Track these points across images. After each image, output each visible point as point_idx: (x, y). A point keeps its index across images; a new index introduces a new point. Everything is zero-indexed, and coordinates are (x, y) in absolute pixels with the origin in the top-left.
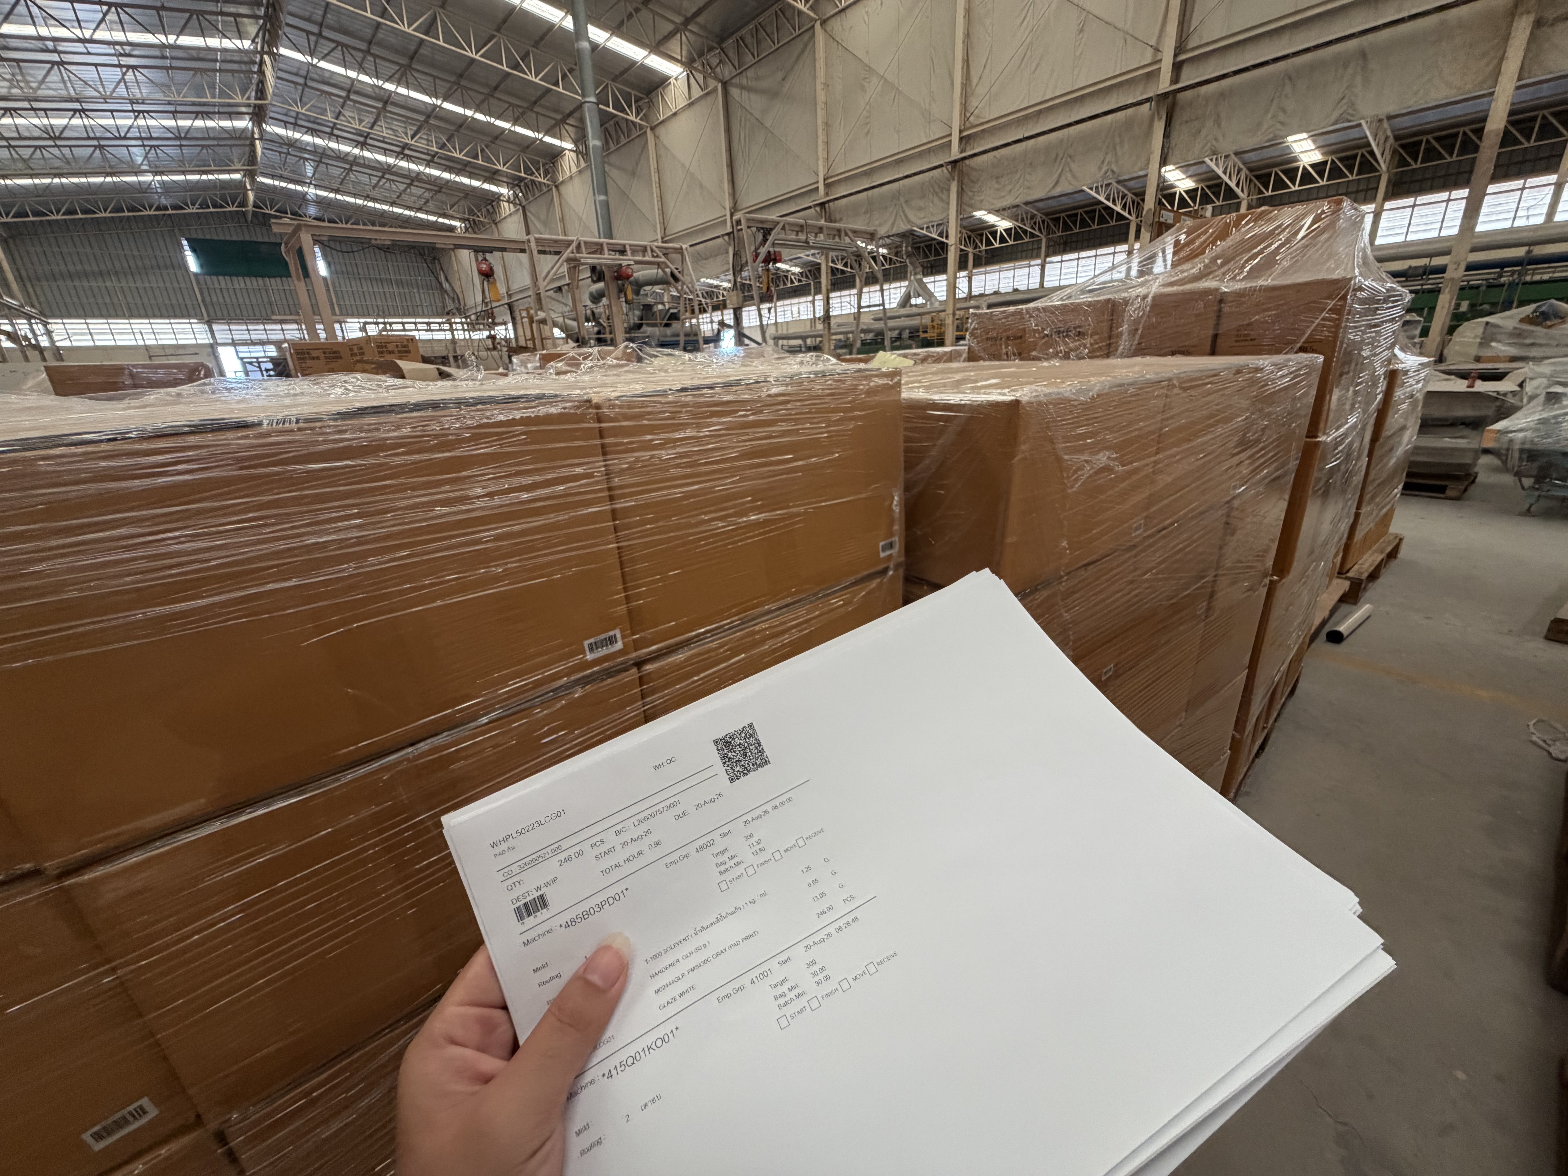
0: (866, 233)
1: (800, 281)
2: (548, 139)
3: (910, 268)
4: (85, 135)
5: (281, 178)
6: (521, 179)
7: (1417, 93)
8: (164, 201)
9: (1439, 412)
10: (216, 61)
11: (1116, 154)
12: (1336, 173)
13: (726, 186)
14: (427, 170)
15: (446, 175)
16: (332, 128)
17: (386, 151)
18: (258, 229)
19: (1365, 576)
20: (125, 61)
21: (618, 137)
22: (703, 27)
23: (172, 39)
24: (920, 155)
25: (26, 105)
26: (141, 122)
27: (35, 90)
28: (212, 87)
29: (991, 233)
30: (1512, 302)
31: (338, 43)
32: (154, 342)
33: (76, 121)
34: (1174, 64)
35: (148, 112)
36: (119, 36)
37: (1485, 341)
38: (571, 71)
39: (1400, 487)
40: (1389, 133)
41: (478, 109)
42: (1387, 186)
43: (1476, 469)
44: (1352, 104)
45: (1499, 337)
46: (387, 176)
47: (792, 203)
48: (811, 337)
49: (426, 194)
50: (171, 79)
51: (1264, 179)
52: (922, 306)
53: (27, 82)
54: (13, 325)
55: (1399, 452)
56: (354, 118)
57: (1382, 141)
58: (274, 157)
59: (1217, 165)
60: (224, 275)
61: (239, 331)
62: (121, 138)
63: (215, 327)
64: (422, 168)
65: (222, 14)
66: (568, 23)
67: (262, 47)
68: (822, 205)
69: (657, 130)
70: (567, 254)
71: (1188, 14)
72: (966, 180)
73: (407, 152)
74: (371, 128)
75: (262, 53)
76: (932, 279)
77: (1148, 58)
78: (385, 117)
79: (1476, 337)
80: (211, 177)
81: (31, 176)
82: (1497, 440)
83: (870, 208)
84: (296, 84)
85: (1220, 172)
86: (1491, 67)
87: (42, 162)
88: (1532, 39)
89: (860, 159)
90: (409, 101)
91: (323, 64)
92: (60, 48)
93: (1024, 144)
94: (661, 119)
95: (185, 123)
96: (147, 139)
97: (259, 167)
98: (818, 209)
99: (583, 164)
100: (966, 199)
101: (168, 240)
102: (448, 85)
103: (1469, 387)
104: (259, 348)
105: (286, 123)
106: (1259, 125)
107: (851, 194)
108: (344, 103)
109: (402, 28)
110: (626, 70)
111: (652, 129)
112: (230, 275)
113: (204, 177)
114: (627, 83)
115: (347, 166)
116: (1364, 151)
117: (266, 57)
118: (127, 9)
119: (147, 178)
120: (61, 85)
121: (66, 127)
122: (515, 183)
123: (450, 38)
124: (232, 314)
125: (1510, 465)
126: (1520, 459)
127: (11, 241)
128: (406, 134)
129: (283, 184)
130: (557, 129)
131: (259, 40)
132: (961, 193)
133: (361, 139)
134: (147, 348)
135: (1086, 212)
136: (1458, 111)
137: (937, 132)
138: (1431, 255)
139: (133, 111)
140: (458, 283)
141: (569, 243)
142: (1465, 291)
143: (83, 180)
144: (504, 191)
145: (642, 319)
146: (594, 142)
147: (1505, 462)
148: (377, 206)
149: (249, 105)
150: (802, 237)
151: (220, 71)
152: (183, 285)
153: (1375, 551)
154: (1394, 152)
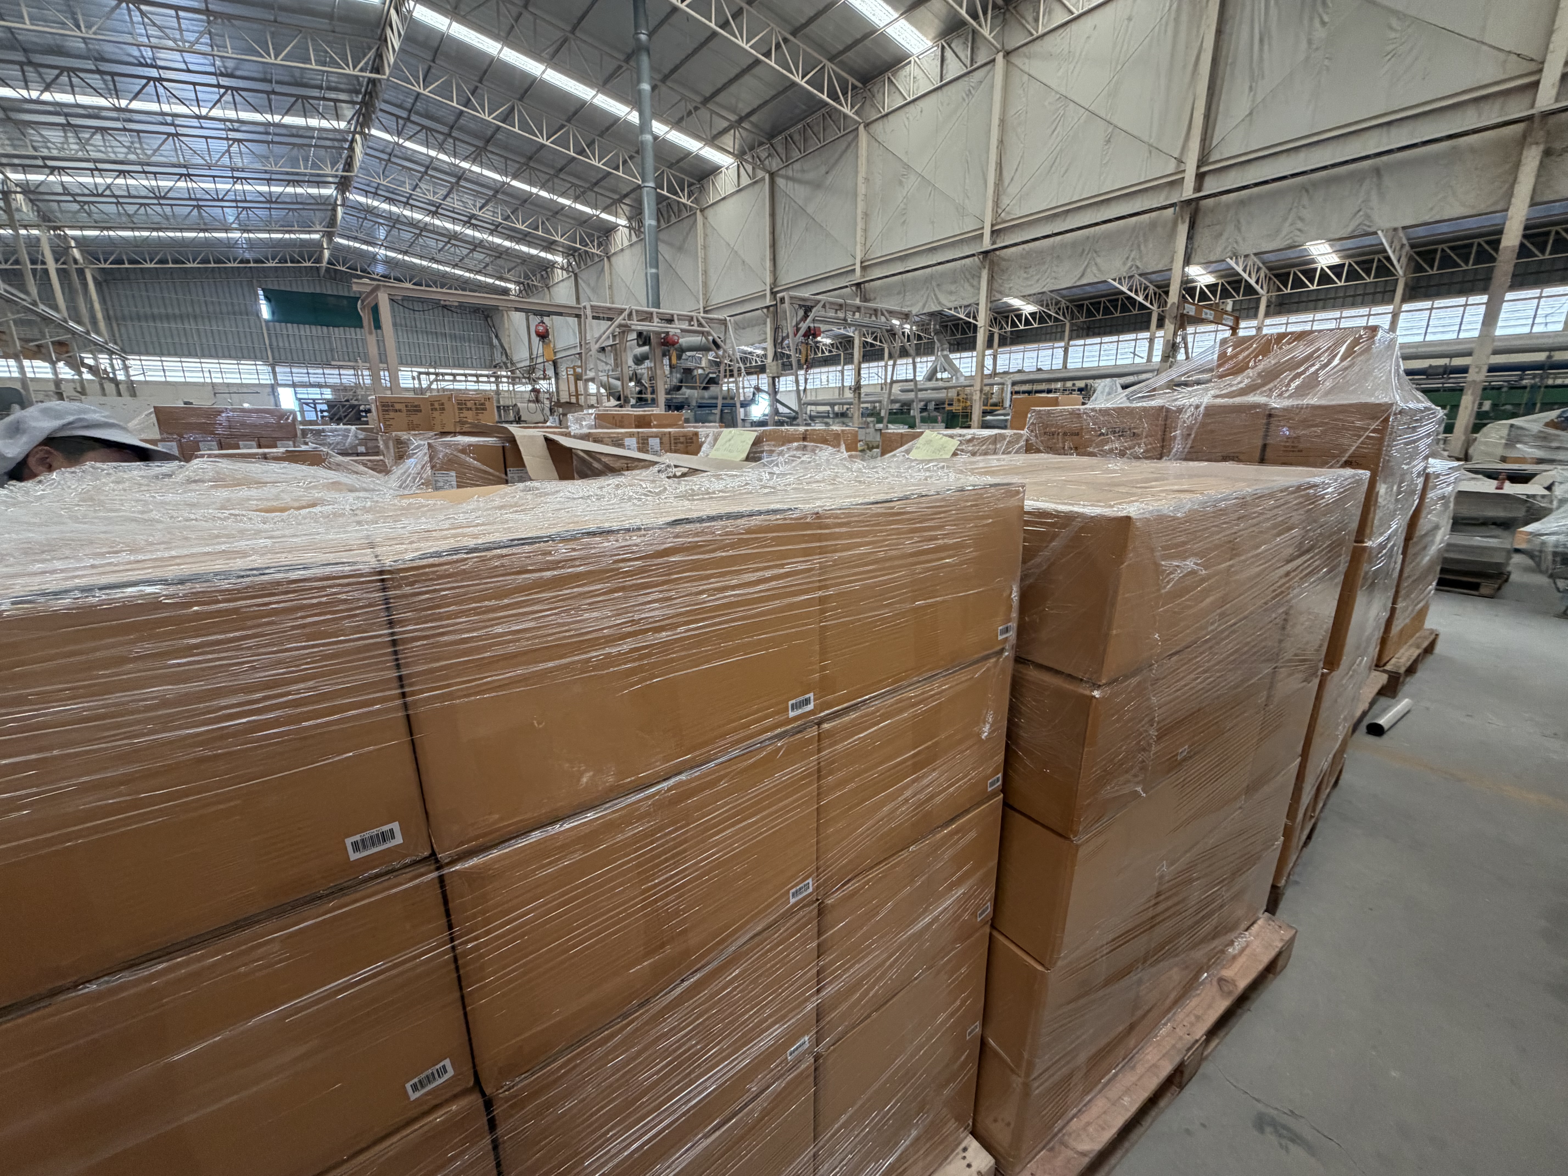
0: (901, 313)
1: (830, 351)
2: (604, 216)
3: (937, 344)
4: (187, 196)
5: (355, 239)
6: (576, 250)
7: (1432, 209)
8: (247, 255)
9: (1471, 511)
10: (313, 137)
11: (1140, 251)
12: (1353, 275)
13: (768, 264)
14: (490, 238)
15: (507, 244)
16: (408, 198)
17: (454, 220)
18: (328, 284)
19: (1402, 670)
20: (232, 135)
21: (669, 216)
22: (755, 125)
23: (277, 118)
24: (953, 244)
25: (138, 168)
26: (238, 187)
27: (150, 156)
28: (306, 160)
29: (1016, 316)
30: (1534, 404)
31: (423, 127)
32: (221, 381)
33: (181, 184)
34: (1197, 175)
35: (245, 179)
36: (231, 114)
37: (1512, 441)
38: (631, 158)
39: (1434, 583)
40: (1405, 241)
41: (543, 187)
42: (1404, 290)
43: (1509, 569)
44: (1368, 217)
45: (1526, 439)
46: (453, 242)
47: (829, 282)
48: (839, 404)
49: (487, 259)
50: (271, 151)
51: (1283, 278)
52: (948, 380)
53: (143, 149)
54: (95, 359)
55: (1433, 550)
56: (429, 190)
57: (1398, 248)
58: (353, 221)
59: (1237, 263)
60: (292, 323)
61: (300, 374)
62: (218, 200)
63: (278, 369)
64: (485, 236)
65: (324, 99)
66: (634, 118)
67: (355, 128)
68: (858, 285)
69: (706, 212)
70: (619, 320)
71: (1209, 131)
72: (996, 269)
73: (473, 221)
74: (444, 200)
75: (355, 133)
76: (958, 355)
77: (1171, 167)
78: (458, 190)
79: (1502, 438)
80: (293, 236)
81: (133, 229)
82: (1529, 541)
83: (903, 289)
84: (381, 159)
85: (1240, 270)
86: (1504, 189)
87: (144, 218)
88: (1542, 165)
89: (896, 245)
90: (481, 179)
91: (408, 144)
92: (176, 122)
93: (1052, 239)
94: (711, 202)
95: (277, 189)
96: (241, 203)
97: (338, 229)
98: (854, 288)
99: (634, 239)
100: (996, 285)
101: (246, 289)
102: (517, 166)
103: (1497, 488)
104: (317, 390)
105: (367, 192)
106: (1278, 231)
107: (886, 277)
108: (422, 177)
109: (482, 116)
110: (682, 159)
111: (702, 211)
112: (298, 323)
113: (287, 236)
114: (683, 171)
115: (418, 232)
116: (1381, 256)
117: (358, 137)
118: (241, 93)
119: (236, 235)
120: (173, 153)
121: (171, 189)
122: (570, 252)
123: (524, 126)
124: (295, 358)
125: (1544, 567)
126: (1554, 562)
127: (104, 284)
128: (475, 206)
129: (357, 245)
130: (614, 208)
131: (353, 122)
132: (991, 280)
133: (434, 209)
134: (213, 385)
135: (1109, 301)
136: (1472, 224)
137: (969, 225)
138: (1451, 356)
139: (233, 177)
140: (507, 339)
141: (622, 311)
142: (1488, 390)
143: (179, 234)
144: (559, 259)
145: (681, 381)
146: (650, 221)
147: (1538, 565)
148: (441, 267)
149: (336, 176)
150: (841, 315)
151: (316, 146)
152: (254, 330)
153: (1411, 646)
154: (1410, 259)
